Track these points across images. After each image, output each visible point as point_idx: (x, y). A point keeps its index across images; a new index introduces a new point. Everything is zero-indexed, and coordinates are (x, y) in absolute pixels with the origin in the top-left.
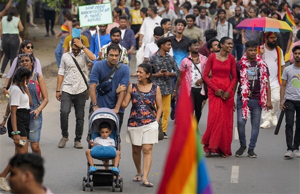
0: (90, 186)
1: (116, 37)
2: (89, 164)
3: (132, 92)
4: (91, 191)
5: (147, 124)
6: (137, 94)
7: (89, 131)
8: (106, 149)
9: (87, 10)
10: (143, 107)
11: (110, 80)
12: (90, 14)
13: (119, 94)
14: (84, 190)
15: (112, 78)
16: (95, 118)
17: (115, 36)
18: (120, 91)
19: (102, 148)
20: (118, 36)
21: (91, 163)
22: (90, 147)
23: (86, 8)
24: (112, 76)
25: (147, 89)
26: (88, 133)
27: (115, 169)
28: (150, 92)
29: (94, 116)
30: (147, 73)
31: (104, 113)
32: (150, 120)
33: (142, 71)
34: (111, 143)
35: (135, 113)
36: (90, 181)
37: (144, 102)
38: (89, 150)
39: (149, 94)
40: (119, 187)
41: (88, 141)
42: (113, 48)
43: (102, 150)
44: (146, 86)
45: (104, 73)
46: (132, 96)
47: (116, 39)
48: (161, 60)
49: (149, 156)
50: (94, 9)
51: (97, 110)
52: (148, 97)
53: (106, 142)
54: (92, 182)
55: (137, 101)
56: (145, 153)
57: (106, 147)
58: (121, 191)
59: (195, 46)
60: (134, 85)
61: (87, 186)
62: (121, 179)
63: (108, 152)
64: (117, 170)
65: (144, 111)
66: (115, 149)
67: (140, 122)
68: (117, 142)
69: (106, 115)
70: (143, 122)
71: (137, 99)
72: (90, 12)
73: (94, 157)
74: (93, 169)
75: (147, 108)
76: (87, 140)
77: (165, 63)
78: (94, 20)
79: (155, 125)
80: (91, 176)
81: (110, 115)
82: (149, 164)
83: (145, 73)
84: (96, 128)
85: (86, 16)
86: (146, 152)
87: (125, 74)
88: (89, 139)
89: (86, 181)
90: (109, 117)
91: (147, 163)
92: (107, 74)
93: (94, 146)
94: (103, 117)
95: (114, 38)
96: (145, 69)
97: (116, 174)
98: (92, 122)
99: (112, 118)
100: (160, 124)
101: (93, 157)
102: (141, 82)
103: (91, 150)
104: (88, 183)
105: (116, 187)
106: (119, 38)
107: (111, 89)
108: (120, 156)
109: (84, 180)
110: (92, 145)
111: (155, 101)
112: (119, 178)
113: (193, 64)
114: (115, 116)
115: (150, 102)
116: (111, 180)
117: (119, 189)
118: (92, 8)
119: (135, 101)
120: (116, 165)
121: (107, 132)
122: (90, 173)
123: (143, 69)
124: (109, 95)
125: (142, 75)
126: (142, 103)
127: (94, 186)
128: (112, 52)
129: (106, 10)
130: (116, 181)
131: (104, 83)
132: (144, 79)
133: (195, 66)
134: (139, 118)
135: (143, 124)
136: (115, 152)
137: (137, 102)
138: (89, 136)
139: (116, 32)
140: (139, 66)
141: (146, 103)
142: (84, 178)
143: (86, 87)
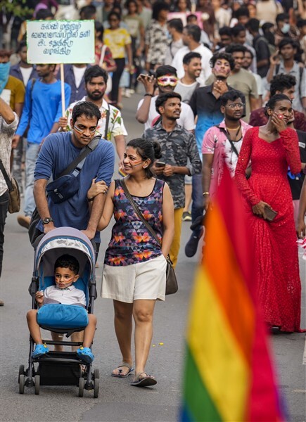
0: (34, 384)
1: (97, 87)
2: (33, 341)
3: (115, 197)
4: (37, 393)
5: (144, 260)
6: (125, 199)
7: (35, 274)
8: (68, 311)
9: (44, 31)
10: (137, 225)
11: (75, 173)
12: (50, 39)
13: (93, 199)
14: (21, 392)
15: (79, 169)
16: (48, 247)
17: (94, 84)
18: (95, 194)
19: (60, 308)
20: (100, 84)
21: (37, 338)
22: (36, 305)
23: (43, 26)
24: (80, 165)
25: (144, 189)
26: (32, 276)
27: (85, 351)
28: (152, 195)
29: (46, 242)
30: (144, 159)
31: (66, 237)
32: (151, 253)
33: (135, 155)
34: (77, 298)
35: (120, 238)
36: (34, 374)
37: (140, 215)
38: (34, 311)
39: (149, 200)
40: (92, 387)
41: (32, 294)
42: (87, 113)
43: (60, 313)
44: (142, 184)
45: (65, 158)
46: (116, 205)
47: (97, 91)
48: (162, 138)
49: (147, 327)
50: (58, 30)
51: (51, 231)
52: (146, 205)
53: (67, 297)
54: (38, 377)
55: (126, 214)
56: (141, 320)
57: (69, 307)
58: (96, 396)
59: (234, 105)
60: (118, 183)
61: (27, 384)
62: (97, 371)
63: (71, 317)
64: (89, 354)
65: (138, 234)
66: (86, 312)
67: (130, 256)
68: (91, 297)
69: (69, 241)
70: (136, 256)
71: (124, 211)
72: (50, 35)
73: (43, 325)
74: (41, 349)
75: (145, 228)
76: (30, 291)
77: (170, 144)
78: (55, 51)
79: (160, 264)
80: (36, 365)
81: (78, 242)
82: (147, 342)
83: (139, 159)
84: (48, 268)
85: (42, 42)
86: (142, 317)
87: (105, 160)
88: (33, 290)
89: (26, 374)
90: (76, 245)
91: (144, 339)
92: (71, 159)
93: (43, 303)
94: (63, 245)
95: (91, 88)
96: (141, 151)
97: (87, 361)
98: (40, 256)
99: (82, 249)
100: (170, 263)
101: (41, 326)
102: (132, 177)
103: (38, 311)
104: (30, 377)
105: (86, 387)
106: (101, 87)
107: (77, 192)
108: (95, 324)
109: (22, 371)
110: (40, 301)
111: (162, 214)
112: (92, 370)
113: (228, 141)
114: (87, 245)
115: (151, 216)
116: (76, 374)
117: (91, 392)
118: (54, 27)
119: (121, 214)
120: (87, 343)
121: (66, 276)
122: (33, 359)
123: (135, 150)
124: (71, 202)
125: (133, 162)
126: (134, 217)
127: (41, 384)
128: (83, 120)
129: (82, 35)
130: (85, 375)
131: (63, 178)
132: (138, 171)
133: (233, 145)
134: (128, 246)
135: (135, 260)
136: (85, 316)
137: (126, 217)
138: (34, 284)
139: (96, 76)
140: (128, 145)
141: (142, 219)
142: (22, 368)
143: (6, 187)
